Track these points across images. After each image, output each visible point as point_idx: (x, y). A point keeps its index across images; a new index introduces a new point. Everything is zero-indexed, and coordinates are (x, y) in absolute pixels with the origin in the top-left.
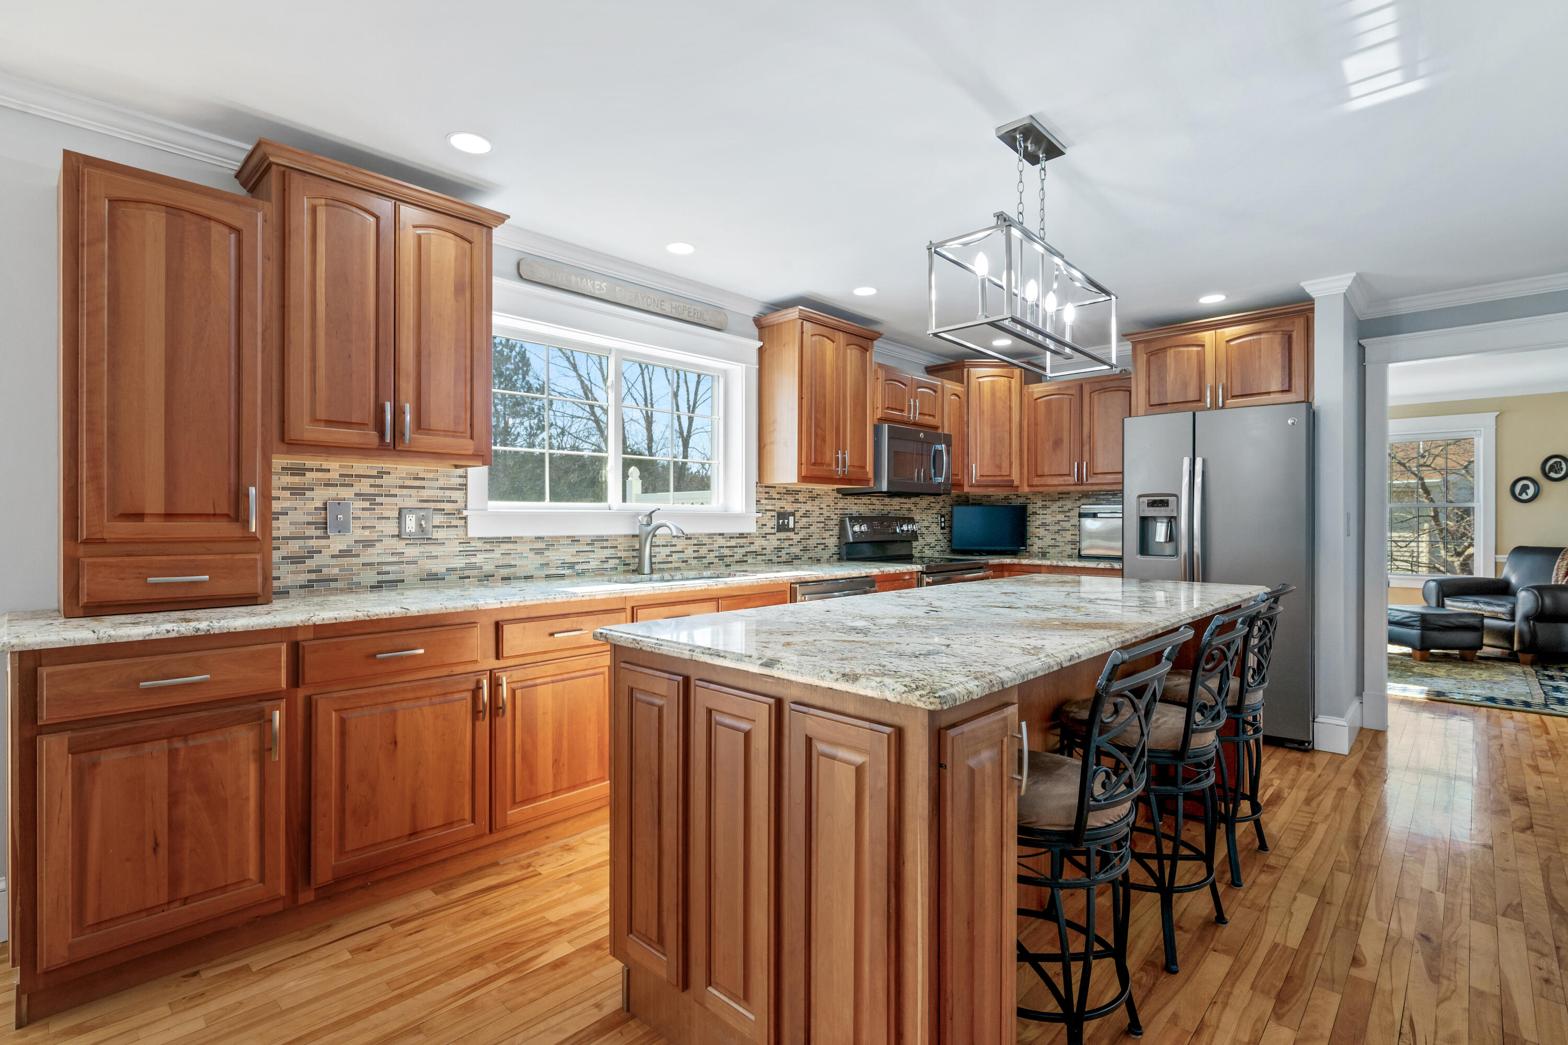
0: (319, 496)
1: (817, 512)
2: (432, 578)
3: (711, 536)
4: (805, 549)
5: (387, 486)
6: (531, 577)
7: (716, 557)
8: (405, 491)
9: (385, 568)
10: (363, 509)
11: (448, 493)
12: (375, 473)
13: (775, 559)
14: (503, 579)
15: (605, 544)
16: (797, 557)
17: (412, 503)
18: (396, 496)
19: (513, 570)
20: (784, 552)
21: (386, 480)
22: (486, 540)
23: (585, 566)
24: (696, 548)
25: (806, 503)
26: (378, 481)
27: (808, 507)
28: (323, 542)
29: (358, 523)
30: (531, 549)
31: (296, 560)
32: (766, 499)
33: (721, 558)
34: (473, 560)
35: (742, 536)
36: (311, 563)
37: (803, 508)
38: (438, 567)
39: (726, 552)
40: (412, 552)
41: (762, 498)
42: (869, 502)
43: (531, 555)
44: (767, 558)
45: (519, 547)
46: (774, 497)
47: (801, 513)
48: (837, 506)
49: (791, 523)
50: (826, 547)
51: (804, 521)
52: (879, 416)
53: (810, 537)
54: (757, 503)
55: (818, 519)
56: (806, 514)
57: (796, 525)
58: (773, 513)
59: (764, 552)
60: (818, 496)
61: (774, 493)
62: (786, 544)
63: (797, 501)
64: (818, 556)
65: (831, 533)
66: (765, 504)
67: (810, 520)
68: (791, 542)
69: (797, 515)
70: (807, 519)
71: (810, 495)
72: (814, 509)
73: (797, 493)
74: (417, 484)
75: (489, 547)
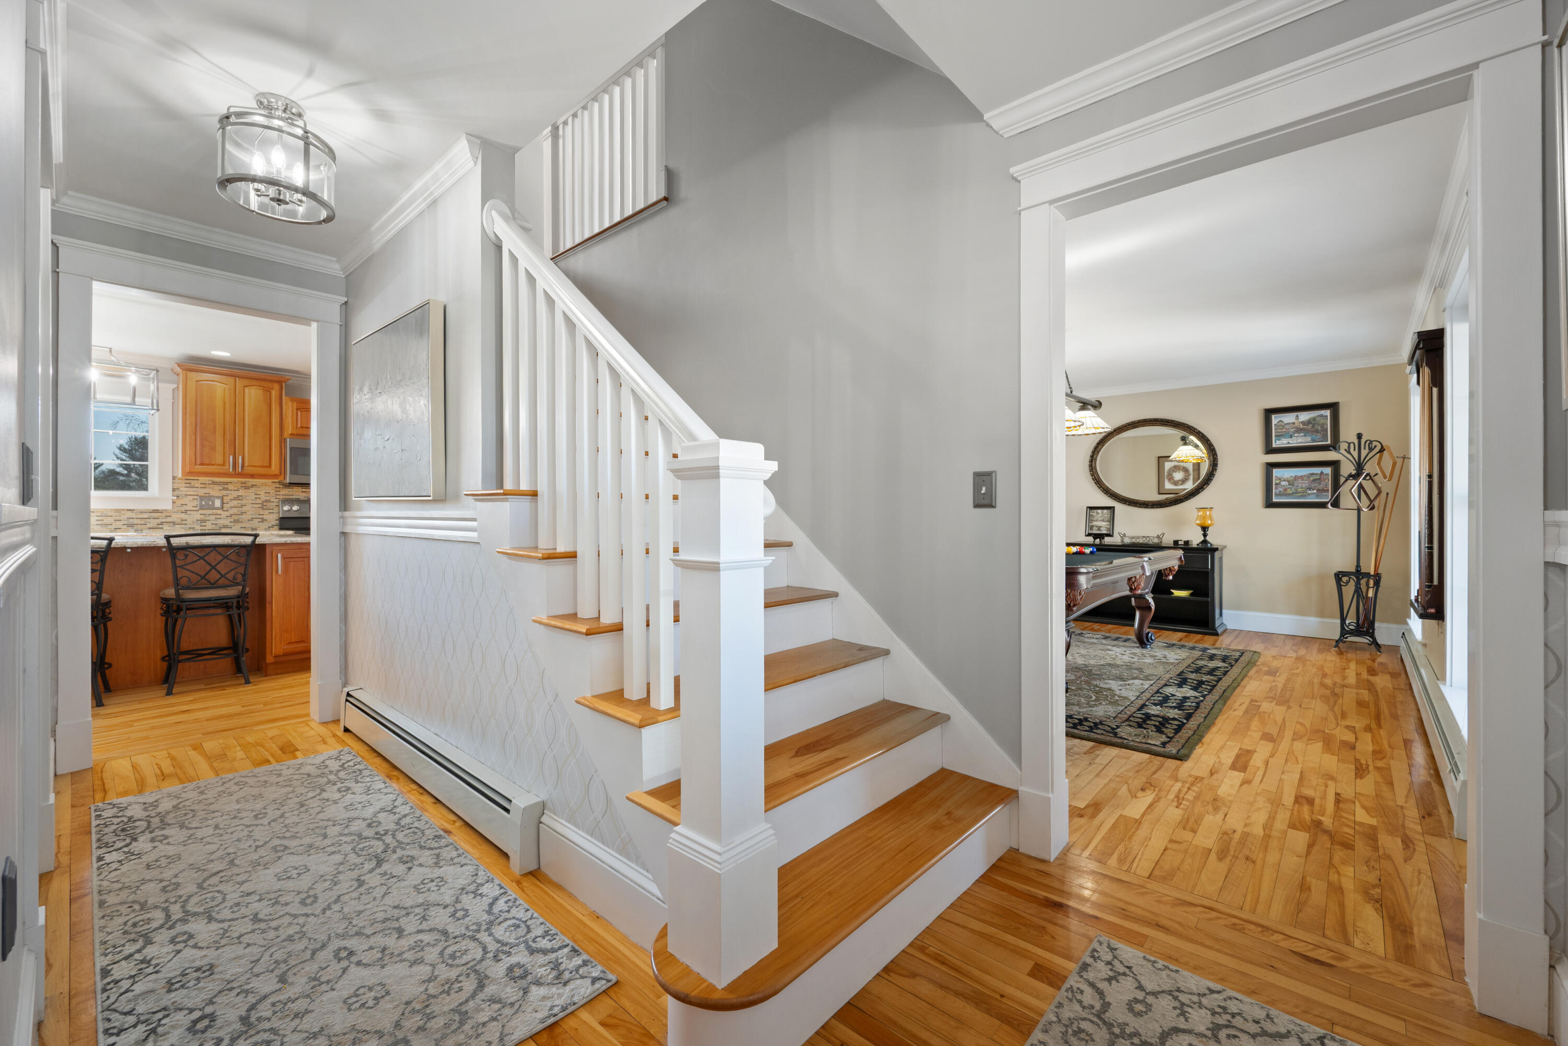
1: (253, 497)
4: (237, 521)
13: (198, 527)
16: (226, 527)
20: (209, 523)
25: (239, 490)
27: (241, 492)
32: (186, 487)
41: (182, 487)
44: (188, 526)
46: (196, 486)
47: (230, 497)
48: (278, 493)
49: (218, 503)
50: (263, 520)
51: (235, 503)
52: (290, 432)
53: (242, 513)
54: (174, 490)
55: (254, 502)
56: (238, 498)
57: (225, 505)
58: (195, 497)
59: (184, 522)
60: (253, 486)
61: (197, 484)
62: (213, 517)
63: (227, 489)
64: (254, 526)
65: (271, 511)
66: (184, 490)
67: (244, 502)
68: (218, 516)
69: (225, 500)
70: (240, 502)
71: (243, 485)
72: (250, 495)
73: (227, 483)
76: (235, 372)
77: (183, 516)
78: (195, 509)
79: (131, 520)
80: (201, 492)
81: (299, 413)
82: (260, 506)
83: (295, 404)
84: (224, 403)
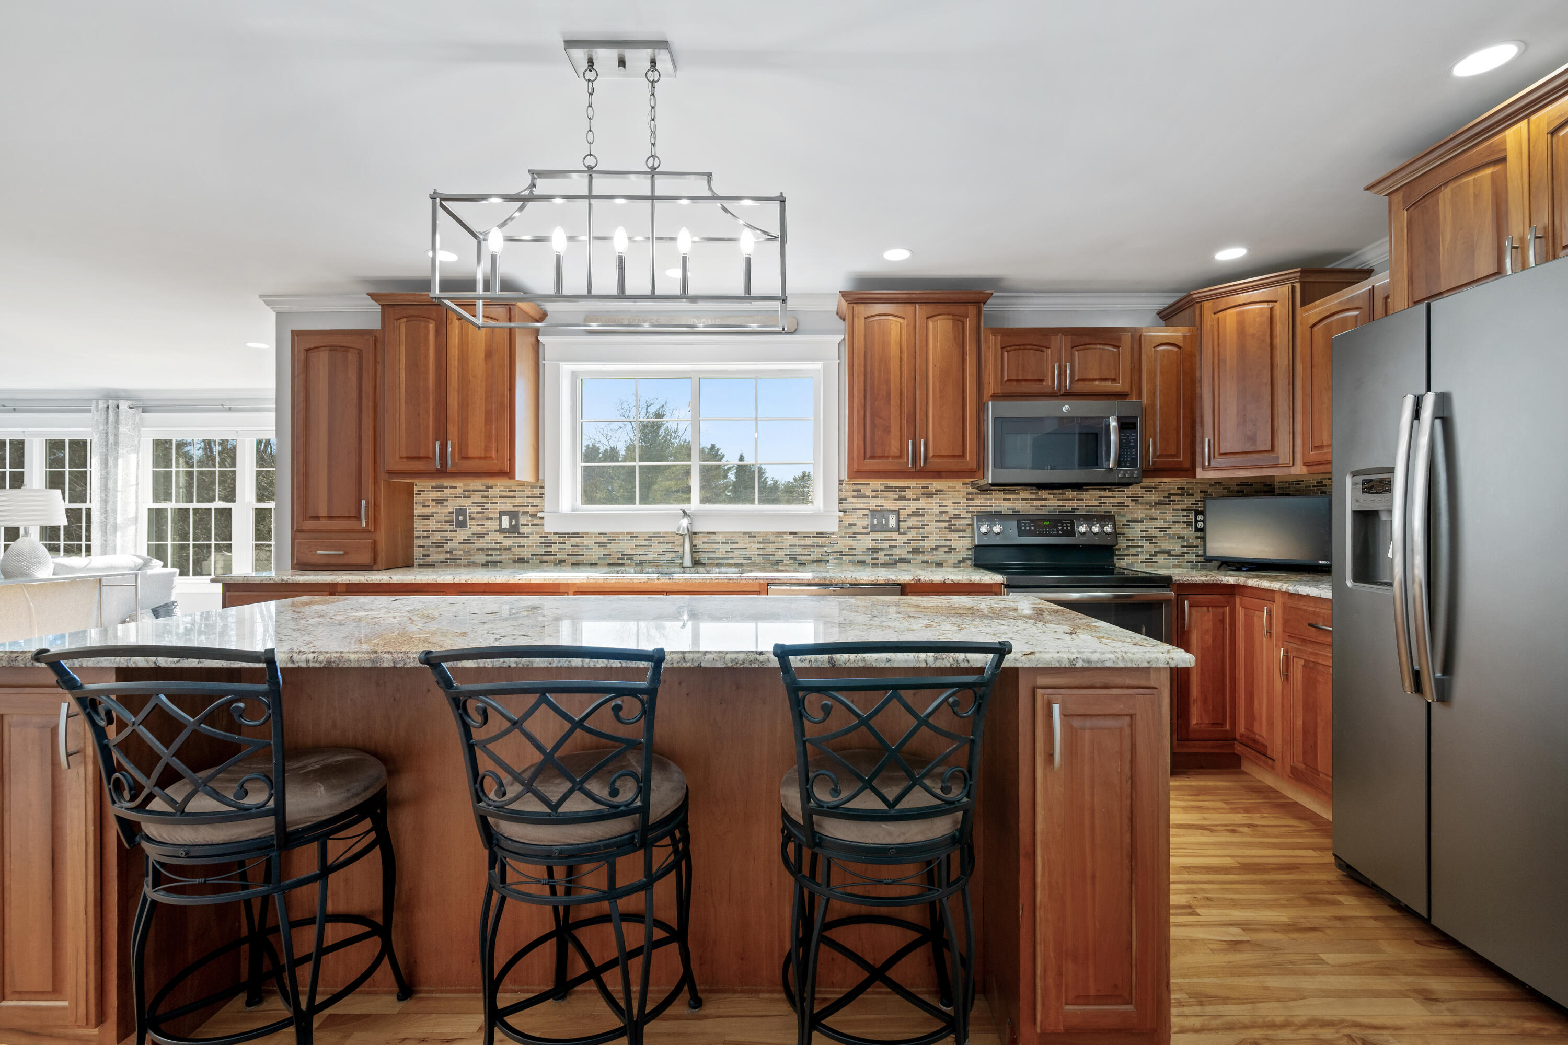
0: (452, 505)
1: (937, 510)
2: (521, 561)
3: (780, 535)
4: (916, 551)
5: (491, 497)
6: (596, 564)
7: (786, 555)
8: (503, 500)
9: (490, 552)
10: (478, 512)
11: (531, 500)
12: (484, 488)
13: (868, 560)
14: (573, 564)
15: (662, 540)
16: (903, 560)
17: (509, 508)
18: (497, 503)
19: (580, 558)
20: (882, 553)
21: (491, 492)
22: (561, 535)
23: (643, 558)
24: (760, 546)
25: (919, 500)
26: (485, 494)
27: (922, 503)
28: (453, 534)
29: (472, 522)
30: (595, 543)
31: (439, 544)
32: (854, 497)
33: (793, 557)
34: (549, 549)
35: (820, 535)
36: (447, 547)
37: (914, 506)
38: (525, 553)
39: (799, 550)
40: (508, 543)
41: (850, 497)
42: (1033, 496)
43: (596, 547)
44: (857, 559)
45: (586, 542)
46: (867, 494)
47: (909, 511)
48: (971, 503)
49: (892, 522)
50: (951, 550)
51: (914, 520)
52: (992, 392)
53: (924, 538)
54: (841, 501)
55: (938, 519)
56: (918, 513)
57: (902, 524)
58: (865, 512)
59: (853, 552)
60: (938, 491)
61: (866, 491)
62: (886, 545)
63: (902, 498)
64: (938, 559)
65: (961, 534)
66: (853, 502)
67: (925, 519)
68: (893, 543)
69: (903, 514)
70: (920, 518)
71: (925, 491)
72: (932, 506)
73: (903, 489)
74: (512, 494)
75: (561, 540)
76: (914, 296)
77: (852, 542)
78: (865, 531)
79: (794, 549)
80: (873, 503)
81: (1006, 354)
82: (946, 525)
83: (999, 338)
84: (901, 352)
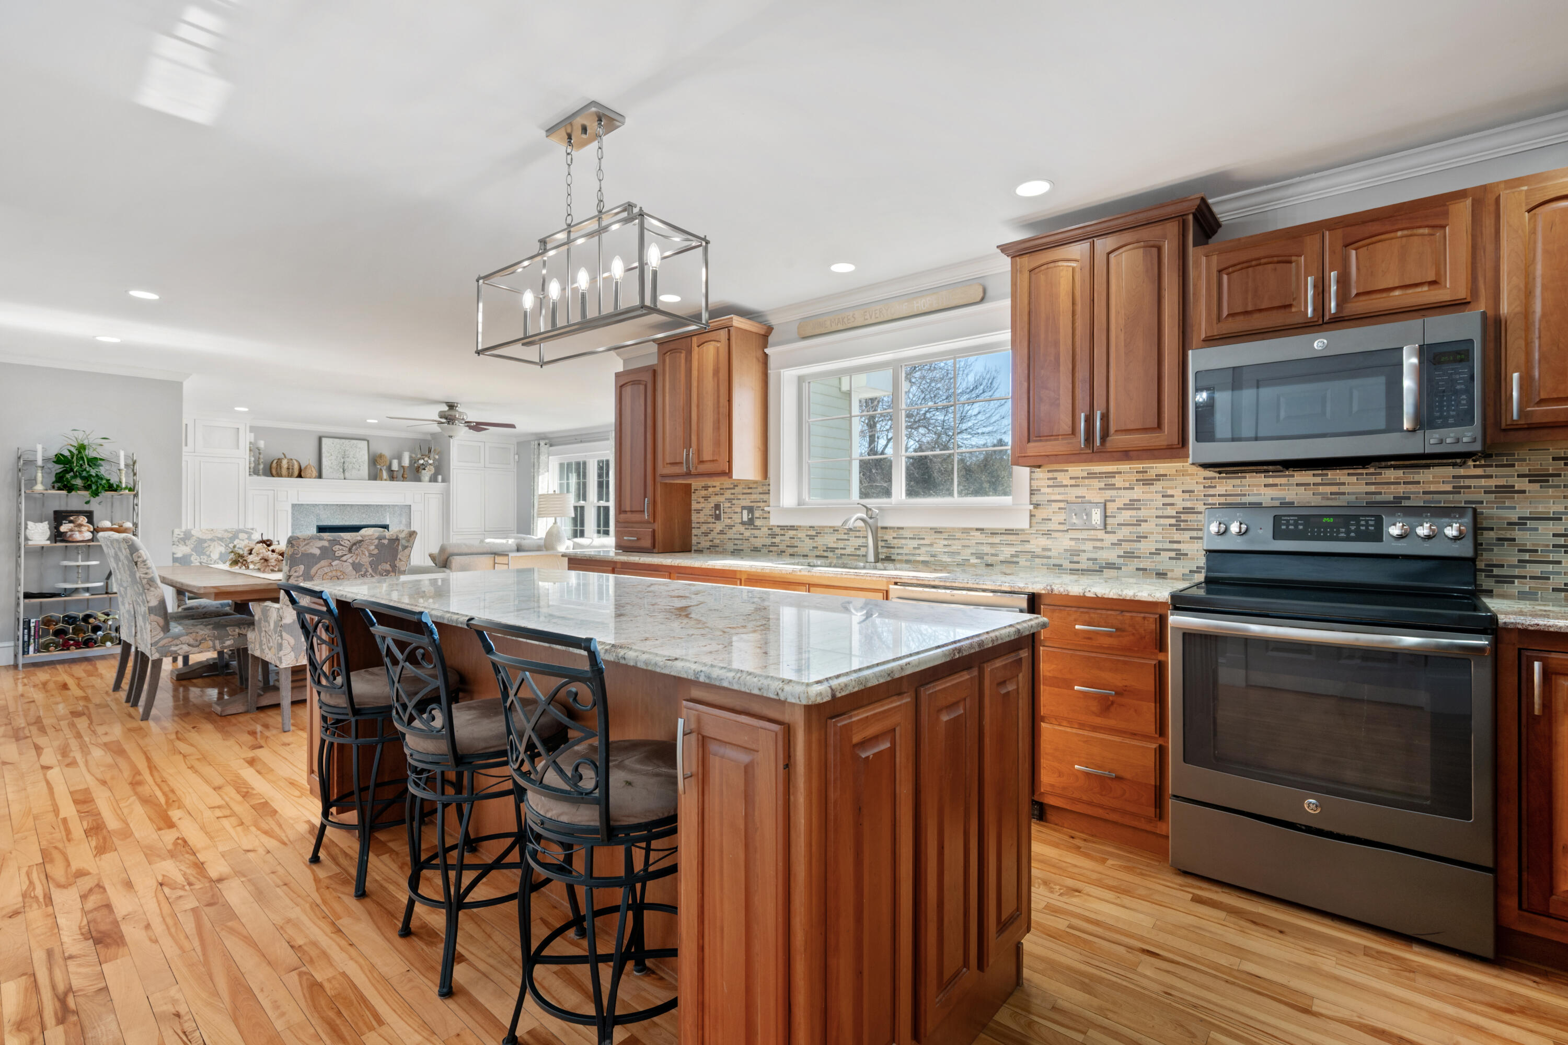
0: (714, 500)
1: (1161, 501)
2: (756, 550)
3: (966, 531)
4: (1129, 555)
5: (737, 494)
6: (807, 556)
7: (972, 554)
8: (744, 496)
9: (736, 542)
10: (729, 507)
11: (762, 496)
12: (732, 486)
13: (1067, 564)
14: (790, 555)
15: (858, 534)
16: (1111, 566)
17: (747, 503)
18: (740, 499)
19: (796, 549)
20: (1084, 557)
21: (737, 490)
22: (782, 528)
23: (843, 552)
24: (946, 543)
25: (1133, 489)
26: (733, 491)
27: (1138, 493)
28: (714, 525)
29: (726, 516)
30: (807, 536)
31: (706, 534)
32: (1048, 486)
33: (980, 556)
34: (774, 540)
35: (1009, 532)
36: (710, 537)
37: (1127, 496)
38: (758, 543)
39: (986, 549)
40: (747, 534)
41: (1043, 487)
42: (1318, 480)
43: (807, 540)
44: (1052, 561)
45: (802, 534)
46: (1065, 483)
47: (1119, 503)
48: (1211, 492)
49: (1096, 517)
50: (1180, 555)
51: (1126, 515)
52: (1203, 336)
53: (1141, 538)
54: (1032, 492)
55: (1160, 513)
56: (1132, 505)
57: (1109, 520)
58: (1062, 505)
59: (1049, 554)
60: (1159, 477)
61: (1063, 478)
62: (1088, 546)
63: (1111, 487)
64: (1161, 568)
65: (1194, 534)
66: (1047, 493)
67: (1142, 513)
68: (1098, 544)
69: (1111, 507)
70: (1134, 513)
71: (1140, 476)
72: (1151, 496)
73: (1112, 475)
74: (749, 491)
75: (782, 532)
76: (1088, 229)
77: (1043, 542)
78: (1062, 528)
79: (981, 547)
80: (1072, 494)
81: (1225, 277)
82: (1173, 521)
83: (1215, 258)
84: (1074, 303)
